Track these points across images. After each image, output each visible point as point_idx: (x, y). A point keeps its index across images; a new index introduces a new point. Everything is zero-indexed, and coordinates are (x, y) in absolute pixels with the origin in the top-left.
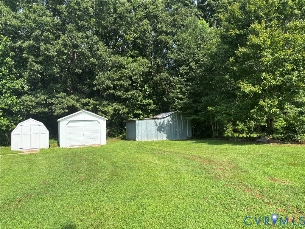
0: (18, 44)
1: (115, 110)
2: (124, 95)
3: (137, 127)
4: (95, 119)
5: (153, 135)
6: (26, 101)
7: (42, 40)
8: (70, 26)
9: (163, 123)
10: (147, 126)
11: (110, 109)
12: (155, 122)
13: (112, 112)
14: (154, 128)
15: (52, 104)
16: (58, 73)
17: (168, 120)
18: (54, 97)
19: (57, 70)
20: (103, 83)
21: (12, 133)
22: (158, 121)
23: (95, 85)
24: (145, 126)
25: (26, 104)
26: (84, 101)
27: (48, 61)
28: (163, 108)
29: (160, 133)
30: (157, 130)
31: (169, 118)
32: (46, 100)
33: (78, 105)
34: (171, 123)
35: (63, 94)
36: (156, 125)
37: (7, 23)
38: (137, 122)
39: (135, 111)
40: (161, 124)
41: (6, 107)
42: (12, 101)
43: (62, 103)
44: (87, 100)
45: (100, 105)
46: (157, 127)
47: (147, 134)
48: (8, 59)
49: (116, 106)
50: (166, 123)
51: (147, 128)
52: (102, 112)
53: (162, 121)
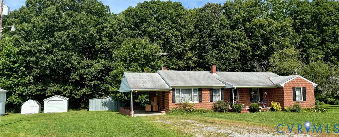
0: (28, 59)
2: (89, 84)
3: (90, 103)
4: (62, 99)
5: (99, 108)
6: (31, 89)
7: (40, 58)
9: (106, 101)
10: (96, 102)
12: (102, 101)
14: (101, 104)
15: (46, 90)
16: (49, 74)
17: (110, 99)
18: (47, 86)
19: (48, 72)
21: (22, 106)
22: (103, 100)
24: (95, 103)
25: (31, 90)
26: (65, 87)
29: (105, 107)
30: (103, 105)
31: (110, 98)
32: (42, 88)
34: (111, 101)
35: (52, 84)
37: (22, 49)
38: (90, 100)
39: (100, 93)
40: (105, 102)
41: (20, 93)
42: (23, 89)
43: (51, 89)
46: (103, 104)
47: (96, 107)
48: (22, 68)
50: (108, 101)
51: (96, 103)
53: (105, 100)
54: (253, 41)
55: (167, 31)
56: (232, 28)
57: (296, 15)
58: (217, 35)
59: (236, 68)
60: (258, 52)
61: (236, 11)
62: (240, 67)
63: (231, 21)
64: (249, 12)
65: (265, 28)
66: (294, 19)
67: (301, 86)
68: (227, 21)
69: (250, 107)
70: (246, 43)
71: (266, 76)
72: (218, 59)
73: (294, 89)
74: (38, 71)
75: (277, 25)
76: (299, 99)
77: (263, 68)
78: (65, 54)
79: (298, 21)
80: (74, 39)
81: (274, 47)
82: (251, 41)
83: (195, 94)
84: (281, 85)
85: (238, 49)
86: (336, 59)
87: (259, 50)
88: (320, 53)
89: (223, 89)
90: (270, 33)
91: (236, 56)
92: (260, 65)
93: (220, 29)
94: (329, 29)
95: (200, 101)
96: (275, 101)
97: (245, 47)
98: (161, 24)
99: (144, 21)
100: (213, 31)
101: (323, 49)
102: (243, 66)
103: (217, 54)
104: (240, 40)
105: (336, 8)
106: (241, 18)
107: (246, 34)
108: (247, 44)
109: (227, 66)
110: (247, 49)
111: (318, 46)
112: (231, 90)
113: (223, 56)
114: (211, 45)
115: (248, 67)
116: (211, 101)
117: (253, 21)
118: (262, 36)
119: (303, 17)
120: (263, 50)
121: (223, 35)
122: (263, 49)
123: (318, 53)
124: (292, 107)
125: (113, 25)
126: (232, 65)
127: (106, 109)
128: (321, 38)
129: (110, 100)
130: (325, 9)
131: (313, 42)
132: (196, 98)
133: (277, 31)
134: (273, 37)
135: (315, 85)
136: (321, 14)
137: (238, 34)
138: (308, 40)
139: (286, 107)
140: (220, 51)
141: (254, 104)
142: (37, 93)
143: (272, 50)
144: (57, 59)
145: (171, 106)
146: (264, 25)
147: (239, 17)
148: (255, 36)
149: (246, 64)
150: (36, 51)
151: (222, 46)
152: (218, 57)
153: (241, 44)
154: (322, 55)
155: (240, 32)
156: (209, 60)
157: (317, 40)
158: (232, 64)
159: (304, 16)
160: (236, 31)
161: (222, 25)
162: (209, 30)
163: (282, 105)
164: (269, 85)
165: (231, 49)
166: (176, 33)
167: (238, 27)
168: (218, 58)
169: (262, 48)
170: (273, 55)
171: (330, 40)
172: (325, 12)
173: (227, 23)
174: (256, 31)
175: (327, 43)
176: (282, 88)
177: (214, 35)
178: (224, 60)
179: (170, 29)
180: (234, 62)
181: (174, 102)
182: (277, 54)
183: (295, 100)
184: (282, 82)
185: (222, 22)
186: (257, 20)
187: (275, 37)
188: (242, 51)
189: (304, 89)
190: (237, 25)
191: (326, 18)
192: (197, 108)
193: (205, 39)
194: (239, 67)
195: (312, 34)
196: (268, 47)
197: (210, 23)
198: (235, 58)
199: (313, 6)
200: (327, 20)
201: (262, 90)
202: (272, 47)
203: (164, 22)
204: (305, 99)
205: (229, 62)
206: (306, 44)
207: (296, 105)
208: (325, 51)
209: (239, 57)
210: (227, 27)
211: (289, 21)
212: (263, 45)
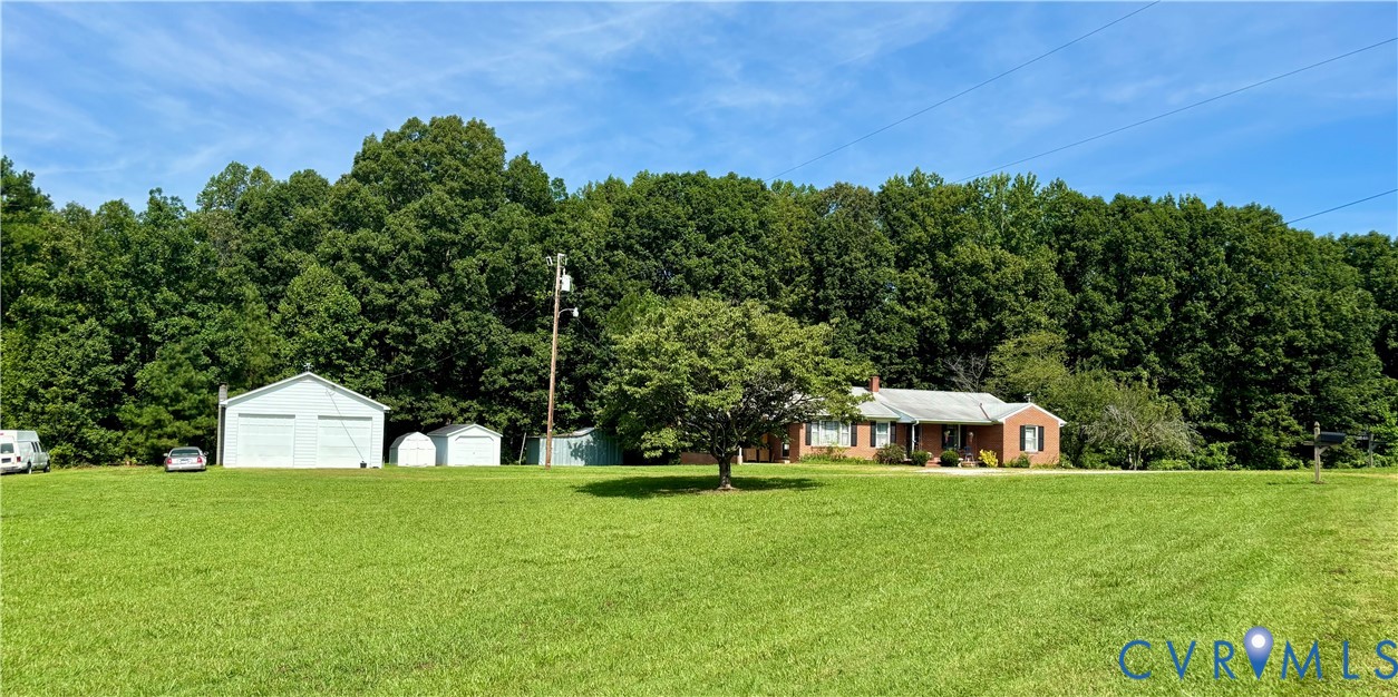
1: (509, 419)
3: (541, 447)
4: (487, 434)
5: (563, 459)
8: (456, 307)
9: (580, 444)
10: (555, 446)
11: (502, 418)
12: (569, 443)
13: (505, 423)
14: (566, 451)
15: (419, 409)
16: (434, 368)
17: (588, 440)
18: (423, 400)
19: (433, 364)
20: (494, 382)
21: (400, 447)
22: (573, 441)
23: (483, 382)
26: (464, 405)
27: (422, 353)
28: (584, 422)
29: (576, 458)
30: (571, 454)
31: (590, 437)
32: (411, 403)
33: (455, 412)
34: (592, 444)
35: (435, 396)
36: (570, 447)
38: (542, 440)
40: (577, 446)
44: (468, 402)
45: (487, 412)
46: (572, 450)
47: (555, 459)
49: (511, 413)
50: (584, 445)
51: (555, 448)
52: (491, 423)
53: (578, 441)
54: (955, 305)
55: (734, 266)
56: (903, 264)
57: (1068, 237)
58: (861, 284)
59: (907, 373)
60: (965, 335)
61: (913, 216)
62: (918, 371)
63: (898, 243)
64: (946, 224)
65: (985, 275)
66: (1060, 251)
67: (1037, 423)
68: (887, 243)
69: (942, 458)
70: (936, 309)
71: (975, 401)
72: (863, 345)
73: (1023, 429)
74: (408, 359)
75: (1016, 265)
76: (1031, 447)
77: (974, 378)
78: (476, 319)
79: (1071, 254)
80: (495, 277)
81: (1005, 323)
82: (950, 305)
83: (845, 431)
84: (1000, 420)
85: (912, 321)
86: (1157, 359)
87: (967, 329)
88: (1117, 344)
89: (894, 424)
90: (996, 288)
91: (909, 340)
92: (967, 370)
93: (871, 265)
94: (1143, 283)
95: (854, 443)
96: (986, 449)
97: (933, 319)
98: (718, 246)
99: (671, 235)
100: (852, 271)
101: (1125, 334)
102: (925, 366)
103: (859, 333)
104: (919, 299)
105: (1167, 228)
106: (926, 240)
107: (937, 284)
108: (937, 312)
109: (884, 366)
110: (937, 326)
111: (1114, 324)
112: (909, 426)
113: (876, 341)
114: (847, 308)
115: (937, 371)
116: (873, 445)
117: (957, 251)
118: (978, 293)
119: (1085, 245)
120: (979, 330)
121: (876, 283)
122: (979, 326)
123: (1112, 344)
124: (1015, 461)
125: (585, 240)
126: (897, 364)
127: (580, 463)
128: (1123, 304)
129: (588, 442)
130: (1138, 229)
131: (1102, 313)
132: (845, 438)
133: (1016, 284)
134: (1005, 298)
135: (1061, 422)
136: (1128, 242)
137: (916, 282)
138: (1091, 309)
139: (1006, 460)
140: (867, 324)
141: (950, 451)
142: (399, 417)
143: (999, 333)
144: (458, 329)
145: (804, 450)
146: (982, 265)
147: (920, 237)
148: (960, 291)
149: (932, 362)
150: (410, 308)
151: (873, 314)
152: (863, 340)
153: (923, 310)
154: (1123, 347)
155: (922, 275)
156: (840, 348)
157: (1112, 309)
158: (898, 361)
159: (1089, 244)
160: (912, 274)
161: (875, 255)
162: (842, 267)
163: (1000, 456)
164: (979, 419)
165: (896, 321)
166: (757, 271)
167: (915, 261)
168: (861, 343)
169: (974, 326)
170: (1000, 348)
171: (1144, 312)
172: (1136, 238)
173: (889, 248)
174: (963, 279)
175: (1137, 319)
176: (1001, 425)
177: (853, 282)
178: (876, 349)
179: (744, 262)
180: (903, 355)
181: (808, 442)
182: (1009, 345)
183: (1022, 447)
184: (1002, 415)
185: (876, 246)
186: (966, 251)
187: (1008, 297)
188: (925, 329)
189: (1041, 429)
190: (915, 257)
191: (1139, 254)
192: (850, 457)
193: (830, 291)
194: (915, 368)
195: (1104, 293)
196: (991, 322)
197: (844, 249)
198: (907, 344)
199: (1114, 215)
200: (1140, 260)
201: (966, 428)
202: (1000, 323)
203: (724, 240)
204: (1041, 449)
205: (891, 357)
206: (1086, 318)
207: (1022, 458)
208: (1129, 340)
209: (916, 345)
210: (887, 260)
211: (1046, 258)
212: (978, 318)
